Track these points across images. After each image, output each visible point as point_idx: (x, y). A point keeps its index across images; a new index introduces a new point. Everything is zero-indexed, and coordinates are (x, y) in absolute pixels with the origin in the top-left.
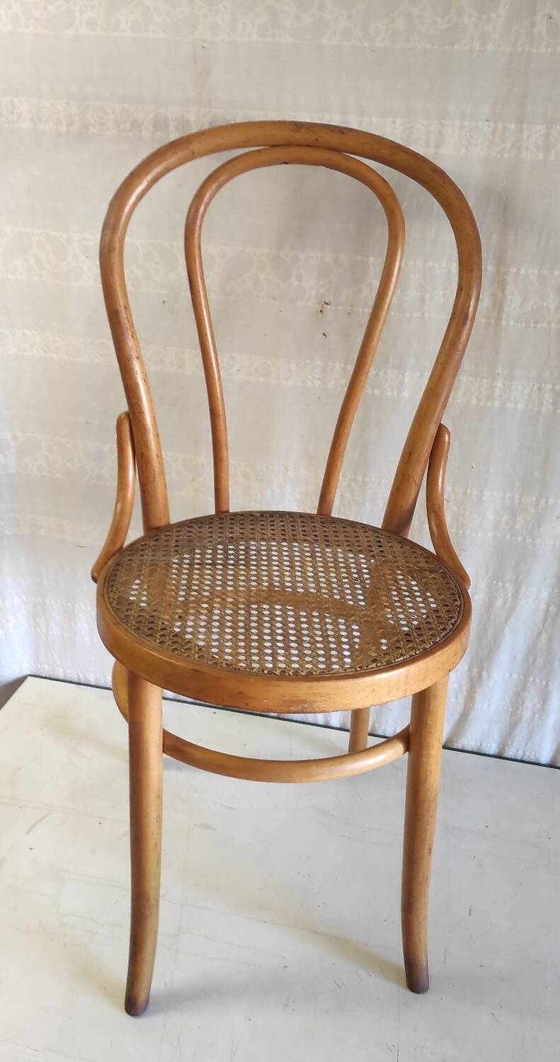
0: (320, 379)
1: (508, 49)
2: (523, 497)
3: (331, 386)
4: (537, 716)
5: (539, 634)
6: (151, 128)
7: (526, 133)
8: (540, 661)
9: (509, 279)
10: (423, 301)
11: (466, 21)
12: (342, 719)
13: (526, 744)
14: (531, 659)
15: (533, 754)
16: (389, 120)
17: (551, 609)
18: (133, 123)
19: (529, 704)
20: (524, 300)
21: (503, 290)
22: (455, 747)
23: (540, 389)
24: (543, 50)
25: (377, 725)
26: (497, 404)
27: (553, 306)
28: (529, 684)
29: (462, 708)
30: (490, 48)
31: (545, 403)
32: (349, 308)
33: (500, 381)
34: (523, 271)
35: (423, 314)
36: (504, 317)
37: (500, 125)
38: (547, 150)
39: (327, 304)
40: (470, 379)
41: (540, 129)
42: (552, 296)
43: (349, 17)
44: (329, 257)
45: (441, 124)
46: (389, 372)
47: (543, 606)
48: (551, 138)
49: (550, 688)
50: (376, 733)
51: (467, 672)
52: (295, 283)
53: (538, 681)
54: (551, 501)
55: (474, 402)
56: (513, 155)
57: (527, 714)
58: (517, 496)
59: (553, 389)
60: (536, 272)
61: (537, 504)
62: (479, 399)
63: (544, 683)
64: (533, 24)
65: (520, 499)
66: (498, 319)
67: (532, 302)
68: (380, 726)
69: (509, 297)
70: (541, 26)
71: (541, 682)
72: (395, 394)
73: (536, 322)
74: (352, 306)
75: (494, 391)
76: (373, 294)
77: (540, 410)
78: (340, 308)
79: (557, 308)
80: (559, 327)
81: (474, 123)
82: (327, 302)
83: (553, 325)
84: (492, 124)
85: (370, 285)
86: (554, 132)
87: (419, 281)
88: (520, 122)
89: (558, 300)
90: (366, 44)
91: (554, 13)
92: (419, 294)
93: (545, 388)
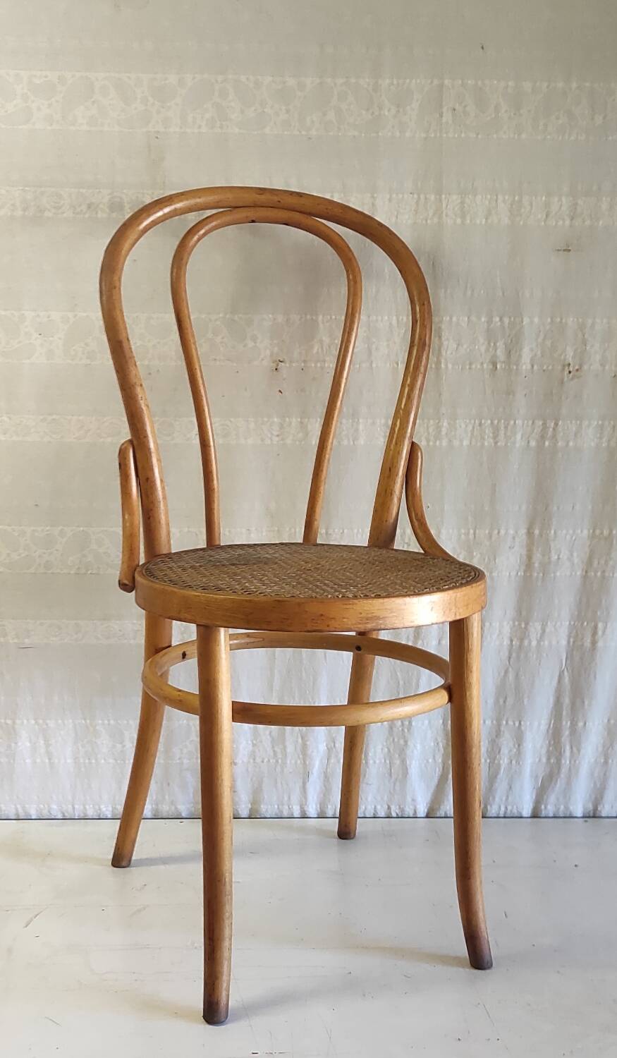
0: (278, 436)
1: (423, 135)
2: (477, 531)
3: (289, 441)
4: (514, 762)
5: (506, 672)
6: (108, 210)
7: (444, 202)
8: (510, 701)
9: (443, 327)
10: (370, 351)
11: (386, 113)
12: (318, 806)
13: (507, 797)
14: (501, 701)
15: (515, 807)
17: (514, 643)
18: (89, 206)
19: (505, 751)
20: (458, 345)
21: (440, 338)
22: (436, 816)
23: (480, 424)
24: (451, 135)
26: (445, 443)
27: (483, 349)
28: (502, 729)
29: (441, 768)
30: (408, 134)
31: (486, 437)
32: (303, 364)
33: (446, 421)
34: (454, 319)
35: (371, 364)
36: (443, 361)
37: (422, 197)
38: (463, 217)
39: (281, 362)
40: (418, 422)
41: (455, 198)
42: (482, 340)
43: (288, 111)
44: (280, 318)
45: (373, 197)
47: (506, 642)
48: (465, 205)
49: (523, 728)
51: (442, 727)
52: (251, 344)
53: (511, 723)
54: (503, 532)
56: (436, 220)
57: (504, 762)
58: (472, 531)
59: (492, 423)
60: (465, 319)
61: (491, 537)
62: (428, 441)
63: (517, 724)
64: (441, 116)
65: (475, 534)
66: (438, 363)
69: (445, 343)
70: (447, 117)
71: (514, 724)
72: (352, 443)
73: (471, 364)
74: (305, 361)
75: (440, 431)
76: (324, 349)
77: (483, 445)
78: (294, 365)
79: (487, 350)
80: (491, 367)
81: (401, 196)
82: (281, 360)
83: (485, 366)
84: (416, 196)
85: (321, 342)
86: (467, 200)
87: (365, 335)
88: (439, 193)
89: (486, 343)
90: (303, 133)
91: (457, 107)
92: (366, 345)
93: (485, 423)
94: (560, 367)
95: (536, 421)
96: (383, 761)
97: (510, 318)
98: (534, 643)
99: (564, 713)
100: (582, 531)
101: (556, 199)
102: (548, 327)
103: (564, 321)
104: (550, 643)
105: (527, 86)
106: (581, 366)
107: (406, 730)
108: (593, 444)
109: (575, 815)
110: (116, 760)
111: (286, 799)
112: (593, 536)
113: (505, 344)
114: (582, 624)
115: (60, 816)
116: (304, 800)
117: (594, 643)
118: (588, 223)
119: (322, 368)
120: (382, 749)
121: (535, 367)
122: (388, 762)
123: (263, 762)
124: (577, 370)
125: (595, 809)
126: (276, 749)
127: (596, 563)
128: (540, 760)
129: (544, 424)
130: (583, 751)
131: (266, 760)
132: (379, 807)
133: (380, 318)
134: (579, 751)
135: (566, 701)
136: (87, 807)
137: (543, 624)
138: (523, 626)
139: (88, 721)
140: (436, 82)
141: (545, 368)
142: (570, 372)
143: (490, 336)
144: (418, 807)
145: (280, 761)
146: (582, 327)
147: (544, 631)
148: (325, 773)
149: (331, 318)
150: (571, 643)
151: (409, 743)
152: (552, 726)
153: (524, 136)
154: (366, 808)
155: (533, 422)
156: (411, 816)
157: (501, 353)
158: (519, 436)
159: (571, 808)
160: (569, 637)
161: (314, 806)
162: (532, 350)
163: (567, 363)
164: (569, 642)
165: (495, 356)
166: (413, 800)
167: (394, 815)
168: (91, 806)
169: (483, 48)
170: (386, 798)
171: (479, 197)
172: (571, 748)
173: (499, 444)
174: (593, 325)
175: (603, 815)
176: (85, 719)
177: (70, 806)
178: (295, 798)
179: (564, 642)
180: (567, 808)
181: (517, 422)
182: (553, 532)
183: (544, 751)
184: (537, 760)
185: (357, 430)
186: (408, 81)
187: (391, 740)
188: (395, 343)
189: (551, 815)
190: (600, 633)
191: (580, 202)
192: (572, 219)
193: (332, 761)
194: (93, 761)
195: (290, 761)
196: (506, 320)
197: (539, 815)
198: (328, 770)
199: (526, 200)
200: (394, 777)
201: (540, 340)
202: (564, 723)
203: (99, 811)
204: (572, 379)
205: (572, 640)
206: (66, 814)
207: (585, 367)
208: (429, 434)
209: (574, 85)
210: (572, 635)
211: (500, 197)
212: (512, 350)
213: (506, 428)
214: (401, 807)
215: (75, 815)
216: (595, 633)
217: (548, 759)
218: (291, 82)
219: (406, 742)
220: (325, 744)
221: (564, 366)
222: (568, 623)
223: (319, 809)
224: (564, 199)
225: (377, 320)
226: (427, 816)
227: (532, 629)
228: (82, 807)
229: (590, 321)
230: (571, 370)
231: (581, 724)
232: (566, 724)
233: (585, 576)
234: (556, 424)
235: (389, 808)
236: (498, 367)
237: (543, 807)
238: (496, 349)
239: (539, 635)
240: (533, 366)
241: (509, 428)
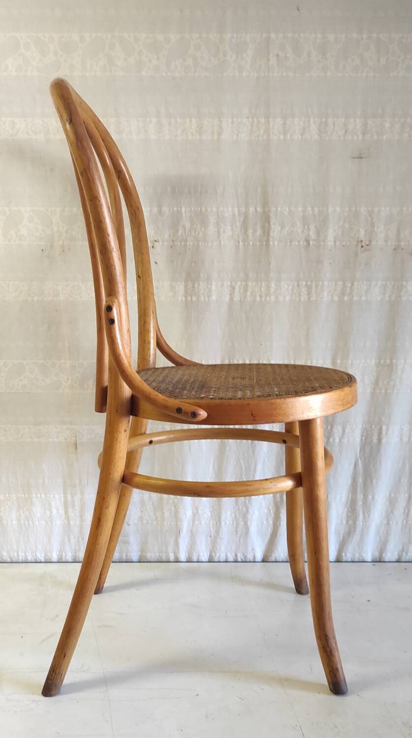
1: (256, 75)
6: (31, 133)
7: (271, 125)
9: (272, 215)
10: (219, 233)
11: (229, 59)
12: (187, 554)
16: (188, 120)
18: (18, 131)
20: (282, 228)
21: (269, 223)
22: (270, 560)
23: (298, 285)
24: (276, 74)
25: (213, 554)
26: (273, 298)
27: (299, 231)
29: (272, 528)
30: (244, 74)
31: (302, 294)
32: (171, 243)
33: (273, 283)
34: (279, 209)
35: (220, 243)
36: (271, 239)
37: (255, 120)
38: (285, 134)
39: (156, 242)
40: (254, 283)
41: (279, 121)
42: (299, 224)
43: (158, 59)
45: (220, 121)
46: (201, 283)
48: (287, 126)
49: (329, 500)
50: (213, 561)
54: (314, 362)
55: (258, 298)
56: (265, 137)
59: (306, 285)
60: (287, 209)
62: (261, 297)
64: (268, 60)
66: (268, 241)
67: (287, 229)
68: (215, 554)
69: (273, 227)
70: (273, 61)
72: (207, 299)
73: (291, 242)
74: (173, 240)
75: (270, 290)
76: (187, 232)
77: (300, 300)
78: (165, 243)
79: (303, 231)
80: (305, 243)
81: (240, 120)
82: (156, 240)
83: (301, 243)
84: (251, 120)
85: (184, 227)
86: (288, 122)
87: (215, 221)
88: (267, 117)
89: (302, 226)
90: (169, 74)
91: (280, 54)
92: (216, 229)
93: (301, 284)
94: (355, 243)
95: (338, 283)
96: (232, 523)
97: (319, 207)
98: (337, 440)
99: (359, 489)
100: (371, 361)
101: (352, 120)
102: (346, 214)
103: (358, 209)
104: (348, 441)
105: (331, 37)
106: (370, 241)
107: (247, 501)
108: (379, 298)
109: (366, 560)
110: (46, 522)
111: (164, 548)
112: (378, 364)
113: (316, 227)
114: (371, 427)
115: (9, 560)
116: (177, 549)
117: (380, 440)
118: (375, 137)
119: (186, 245)
120: (231, 515)
121: (337, 243)
122: (235, 523)
123: (148, 523)
124: (367, 245)
125: (381, 556)
126: (157, 514)
127: (380, 384)
128: (341, 522)
129: (344, 284)
130: (372, 516)
131: (150, 522)
132: (229, 555)
133: (226, 209)
134: (369, 516)
135: (360, 480)
136: (28, 554)
137: (343, 427)
138: (329, 428)
139: (26, 495)
140: (264, 35)
141: (344, 244)
142: (362, 247)
143: (305, 221)
144: (256, 554)
145: (160, 523)
146: (371, 213)
147: (344, 431)
148: (191, 532)
149: (191, 209)
150: (363, 440)
151: (250, 510)
152: (350, 498)
153: (329, 74)
154: (220, 556)
155: (336, 284)
156: (252, 560)
157: (312, 234)
158: (325, 293)
159: (364, 555)
160: (362, 436)
161: (184, 554)
162: (334, 231)
163: (360, 239)
164: (362, 439)
165: (308, 235)
166: (253, 550)
167: (239, 560)
168: (30, 553)
169: (298, 9)
170: (233, 548)
171: (296, 120)
172: (364, 514)
173: (311, 299)
174: (379, 211)
175: (386, 560)
176: (24, 494)
177: (16, 554)
178: (171, 549)
179: (358, 439)
180: (360, 555)
181: (324, 283)
182: (350, 361)
183: (344, 515)
184: (339, 522)
185: (210, 290)
186: (244, 35)
187: (237, 508)
188: (236, 227)
189: (350, 560)
190: (384, 433)
191: (369, 122)
192: (364, 134)
193: (197, 522)
194: (31, 523)
195: (167, 523)
196: (316, 210)
197: (341, 560)
198: (193, 529)
199: (330, 121)
200: (239, 533)
201: (341, 223)
202: (358, 496)
203: (35, 557)
204: (364, 251)
205: (364, 438)
206: (13, 559)
207: (374, 243)
208: (261, 291)
209: (365, 36)
210: (365, 434)
211: (312, 120)
212: (321, 230)
213: (316, 287)
214: (245, 554)
215: (19, 560)
216: (380, 433)
217: (347, 522)
218: (160, 37)
219: (247, 509)
220: (191, 511)
221: (358, 242)
222: (361, 426)
223: (187, 556)
224: (358, 120)
225: (224, 211)
226: (263, 561)
227: (335, 430)
228: (24, 554)
229: (376, 210)
230: (363, 244)
231: (370, 497)
232: (360, 496)
233: (373, 393)
234: (353, 284)
235: (236, 555)
236: (311, 243)
237: (344, 554)
238: (309, 229)
239: (340, 435)
240: (335, 242)
241: (319, 288)
